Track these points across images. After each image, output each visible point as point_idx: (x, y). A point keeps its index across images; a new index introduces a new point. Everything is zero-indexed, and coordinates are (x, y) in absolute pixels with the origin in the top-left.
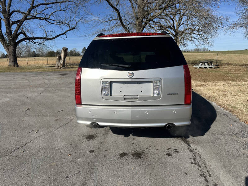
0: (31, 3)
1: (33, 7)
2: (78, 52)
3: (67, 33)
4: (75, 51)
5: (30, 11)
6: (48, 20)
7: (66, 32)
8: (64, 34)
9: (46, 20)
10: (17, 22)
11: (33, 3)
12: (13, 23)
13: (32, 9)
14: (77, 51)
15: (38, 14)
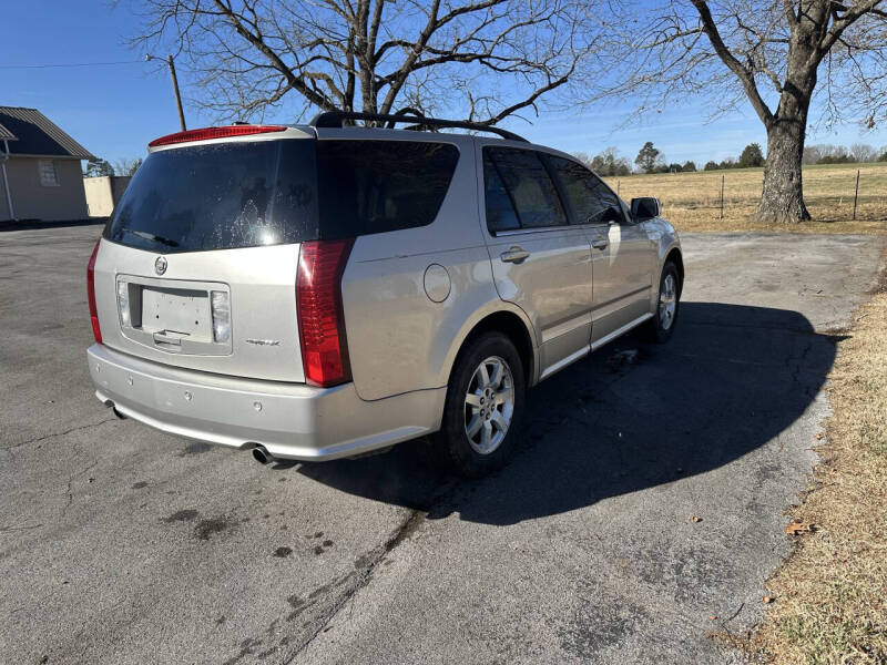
0: (430, 11)
1: (435, 25)
2: (624, 159)
3: (538, 99)
4: (610, 158)
5: (425, 37)
6: (486, 60)
7: (535, 96)
8: (530, 102)
9: (482, 62)
10: (391, 78)
11: (436, 9)
12: (382, 83)
13: (433, 30)
14: (618, 157)
15: (462, 43)
